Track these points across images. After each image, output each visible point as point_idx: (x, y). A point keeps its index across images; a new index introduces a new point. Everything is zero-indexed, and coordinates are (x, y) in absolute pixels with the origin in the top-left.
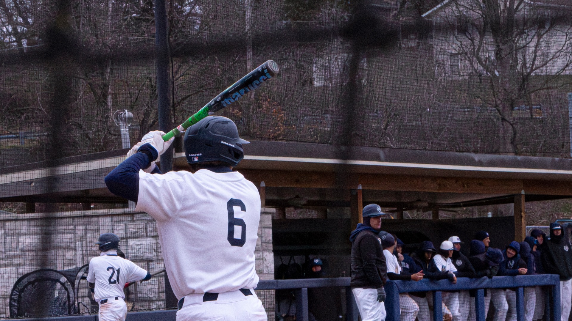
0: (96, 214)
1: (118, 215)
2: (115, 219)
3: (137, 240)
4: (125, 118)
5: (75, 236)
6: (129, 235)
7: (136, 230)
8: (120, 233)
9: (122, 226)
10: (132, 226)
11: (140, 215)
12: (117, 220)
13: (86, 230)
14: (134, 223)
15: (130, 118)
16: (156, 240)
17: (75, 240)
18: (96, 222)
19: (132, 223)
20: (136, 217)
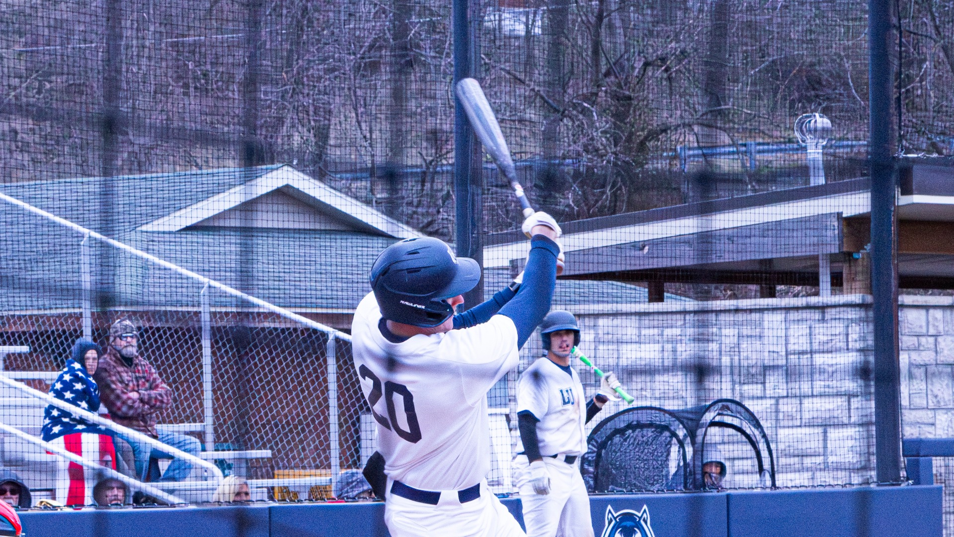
0: (758, 307)
1: (797, 309)
2: (793, 315)
3: (830, 355)
4: (816, 130)
5: (720, 348)
6: (816, 347)
7: (830, 338)
8: (800, 341)
9: (803, 329)
10: (821, 330)
11: (838, 309)
12: (796, 318)
13: (739, 336)
14: (825, 325)
15: (824, 130)
16: (865, 356)
17: (720, 354)
18: (758, 322)
19: (821, 325)
20: (830, 313)
